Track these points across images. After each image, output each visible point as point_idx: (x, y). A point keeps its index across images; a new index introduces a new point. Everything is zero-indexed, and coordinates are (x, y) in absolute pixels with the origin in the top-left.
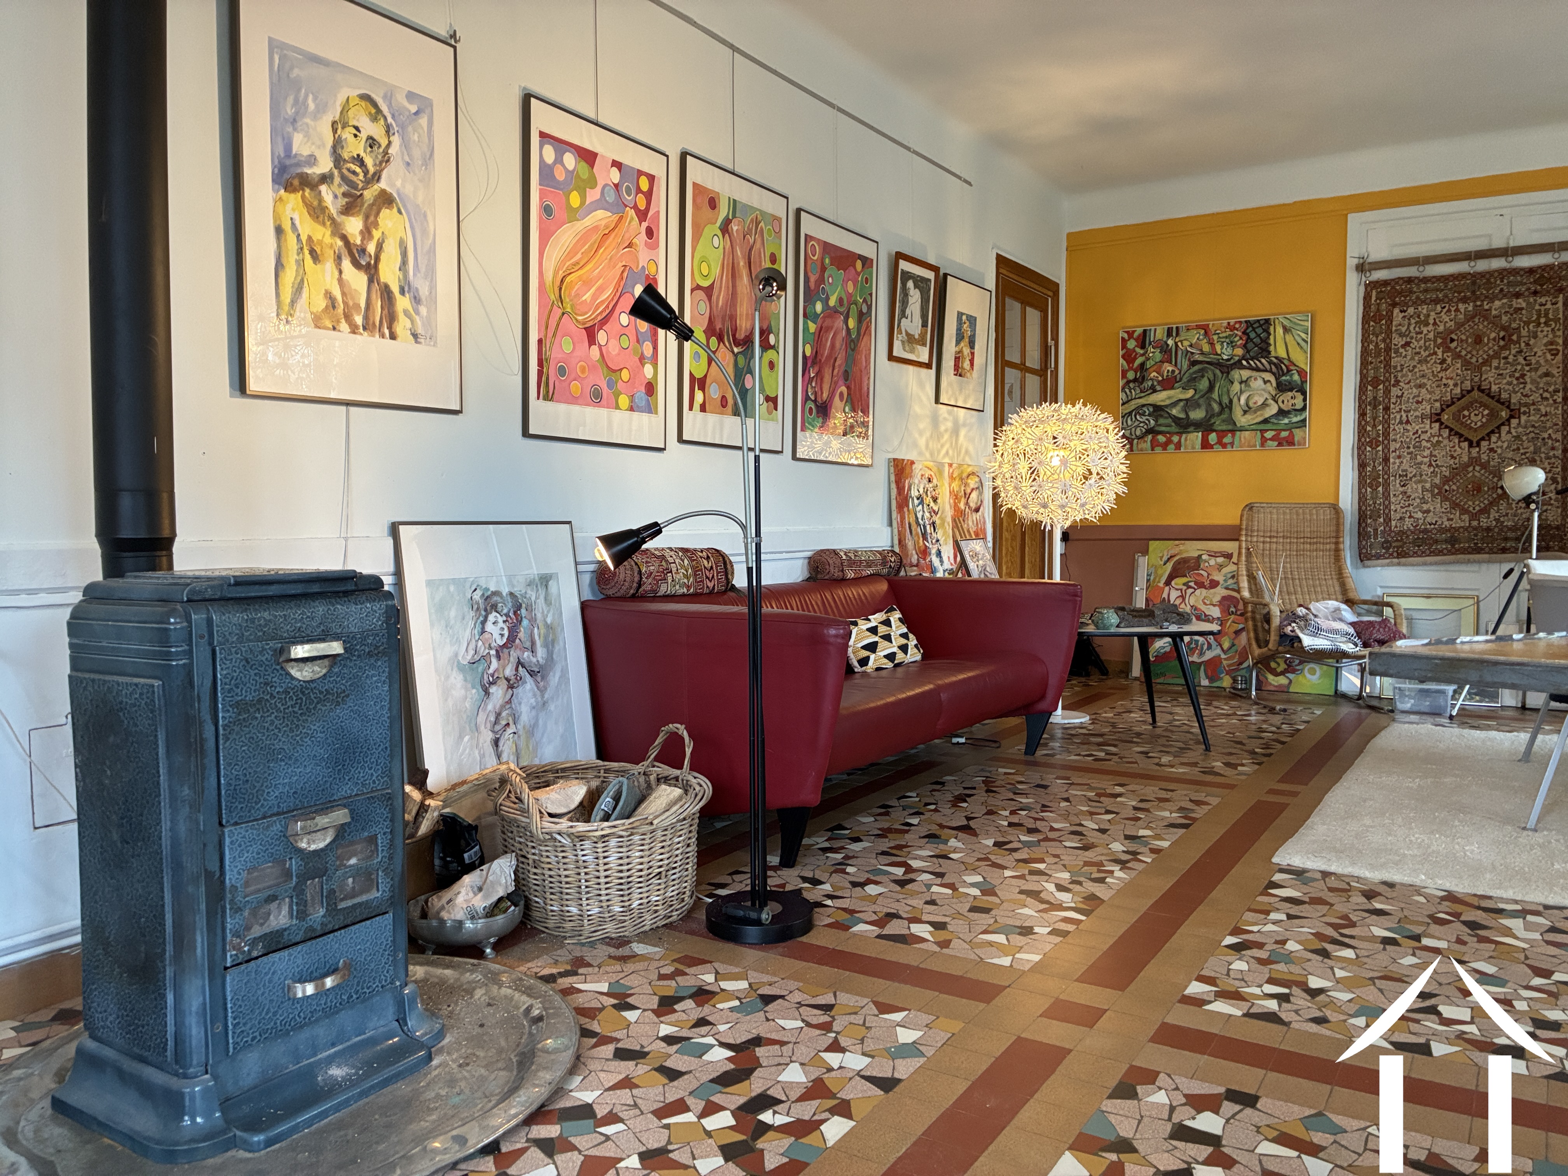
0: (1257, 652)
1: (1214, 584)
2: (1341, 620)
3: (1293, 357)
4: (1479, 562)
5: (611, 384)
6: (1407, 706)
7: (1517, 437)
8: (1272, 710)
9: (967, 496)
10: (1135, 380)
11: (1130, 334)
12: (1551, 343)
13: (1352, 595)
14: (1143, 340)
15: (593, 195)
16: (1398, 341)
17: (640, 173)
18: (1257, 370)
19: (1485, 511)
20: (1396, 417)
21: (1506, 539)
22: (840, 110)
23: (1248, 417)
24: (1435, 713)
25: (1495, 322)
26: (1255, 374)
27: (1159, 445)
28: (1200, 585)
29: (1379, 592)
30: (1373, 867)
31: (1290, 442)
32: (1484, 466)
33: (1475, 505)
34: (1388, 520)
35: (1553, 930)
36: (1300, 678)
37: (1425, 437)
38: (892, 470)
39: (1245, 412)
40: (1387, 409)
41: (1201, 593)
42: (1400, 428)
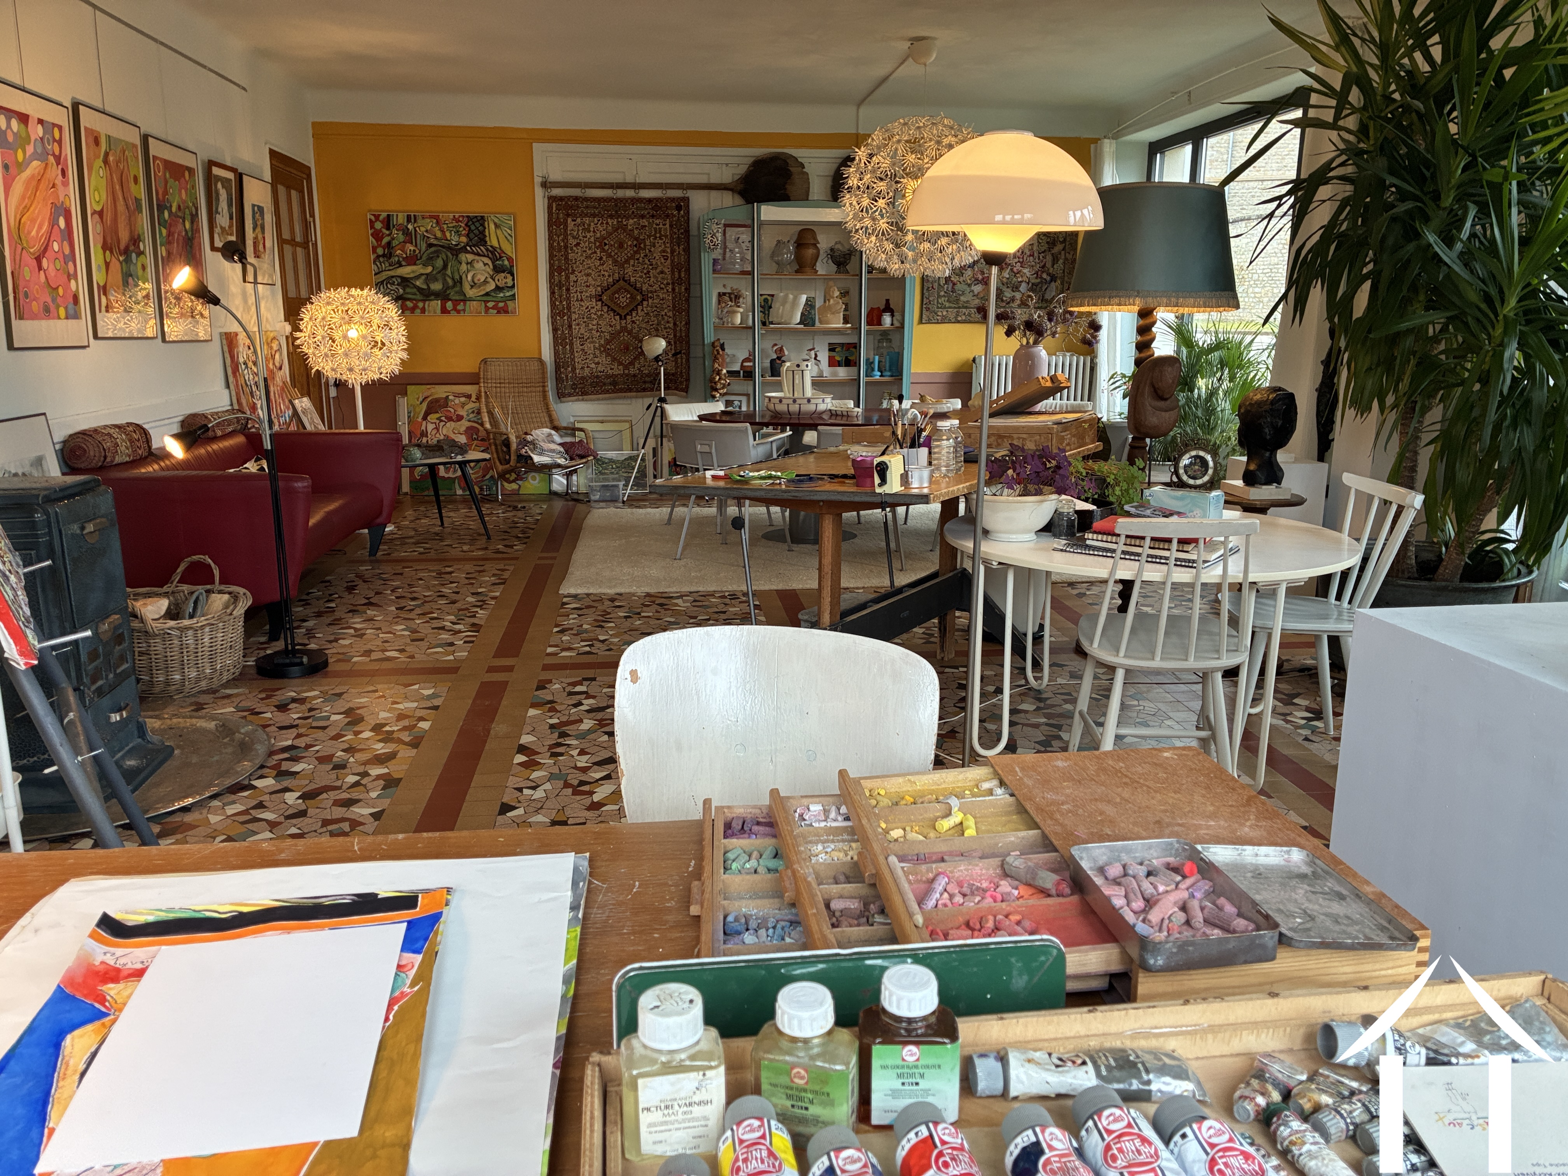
0: (501, 468)
1: (460, 418)
2: (553, 442)
3: (503, 248)
4: (631, 398)
5: (54, 300)
6: (597, 497)
7: (647, 314)
8: (515, 508)
9: (273, 357)
10: (384, 256)
11: (377, 217)
12: (664, 251)
13: (556, 423)
14: (388, 222)
15: (30, 149)
16: (572, 242)
17: (54, 125)
18: (478, 255)
19: (632, 363)
20: (574, 296)
21: (645, 382)
22: (162, 44)
23: (474, 290)
24: (613, 500)
25: (630, 234)
26: (477, 258)
27: (408, 309)
28: (450, 419)
29: (572, 420)
30: (610, 588)
31: (505, 311)
32: (630, 333)
33: (626, 359)
34: (574, 369)
35: (695, 601)
36: (526, 483)
37: (593, 311)
38: (225, 342)
39: (472, 287)
40: (568, 290)
41: (450, 424)
42: (577, 304)
